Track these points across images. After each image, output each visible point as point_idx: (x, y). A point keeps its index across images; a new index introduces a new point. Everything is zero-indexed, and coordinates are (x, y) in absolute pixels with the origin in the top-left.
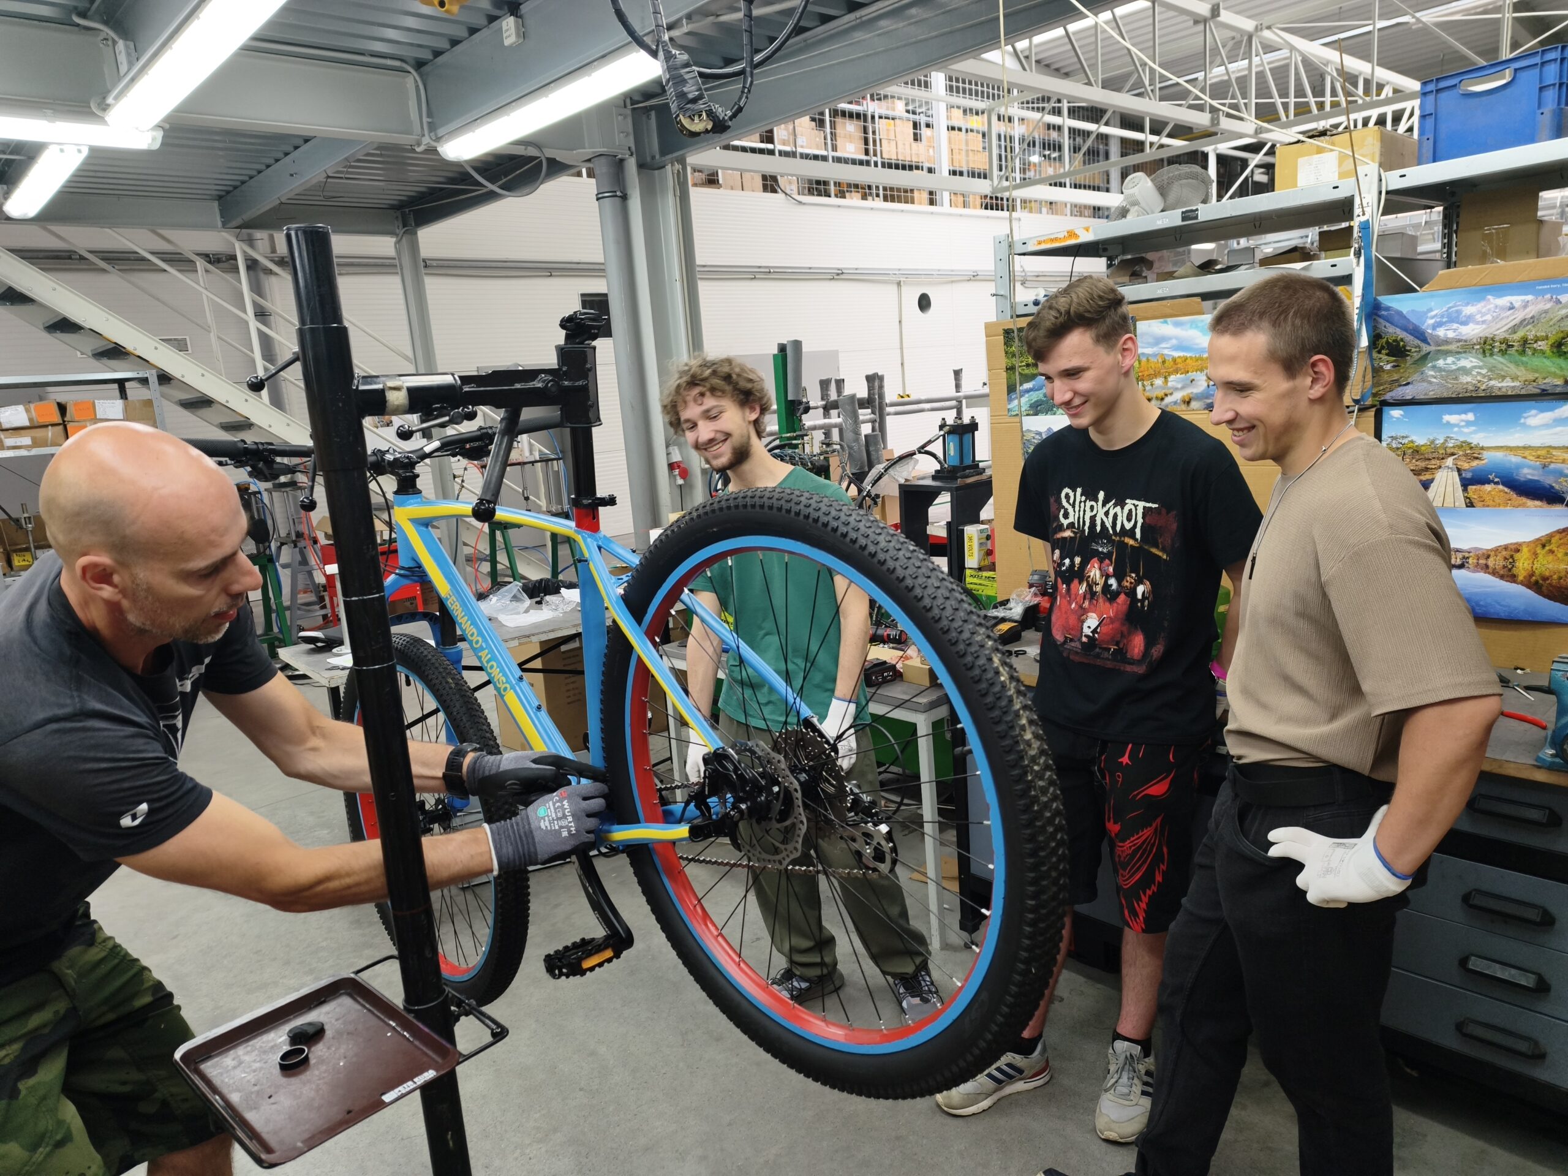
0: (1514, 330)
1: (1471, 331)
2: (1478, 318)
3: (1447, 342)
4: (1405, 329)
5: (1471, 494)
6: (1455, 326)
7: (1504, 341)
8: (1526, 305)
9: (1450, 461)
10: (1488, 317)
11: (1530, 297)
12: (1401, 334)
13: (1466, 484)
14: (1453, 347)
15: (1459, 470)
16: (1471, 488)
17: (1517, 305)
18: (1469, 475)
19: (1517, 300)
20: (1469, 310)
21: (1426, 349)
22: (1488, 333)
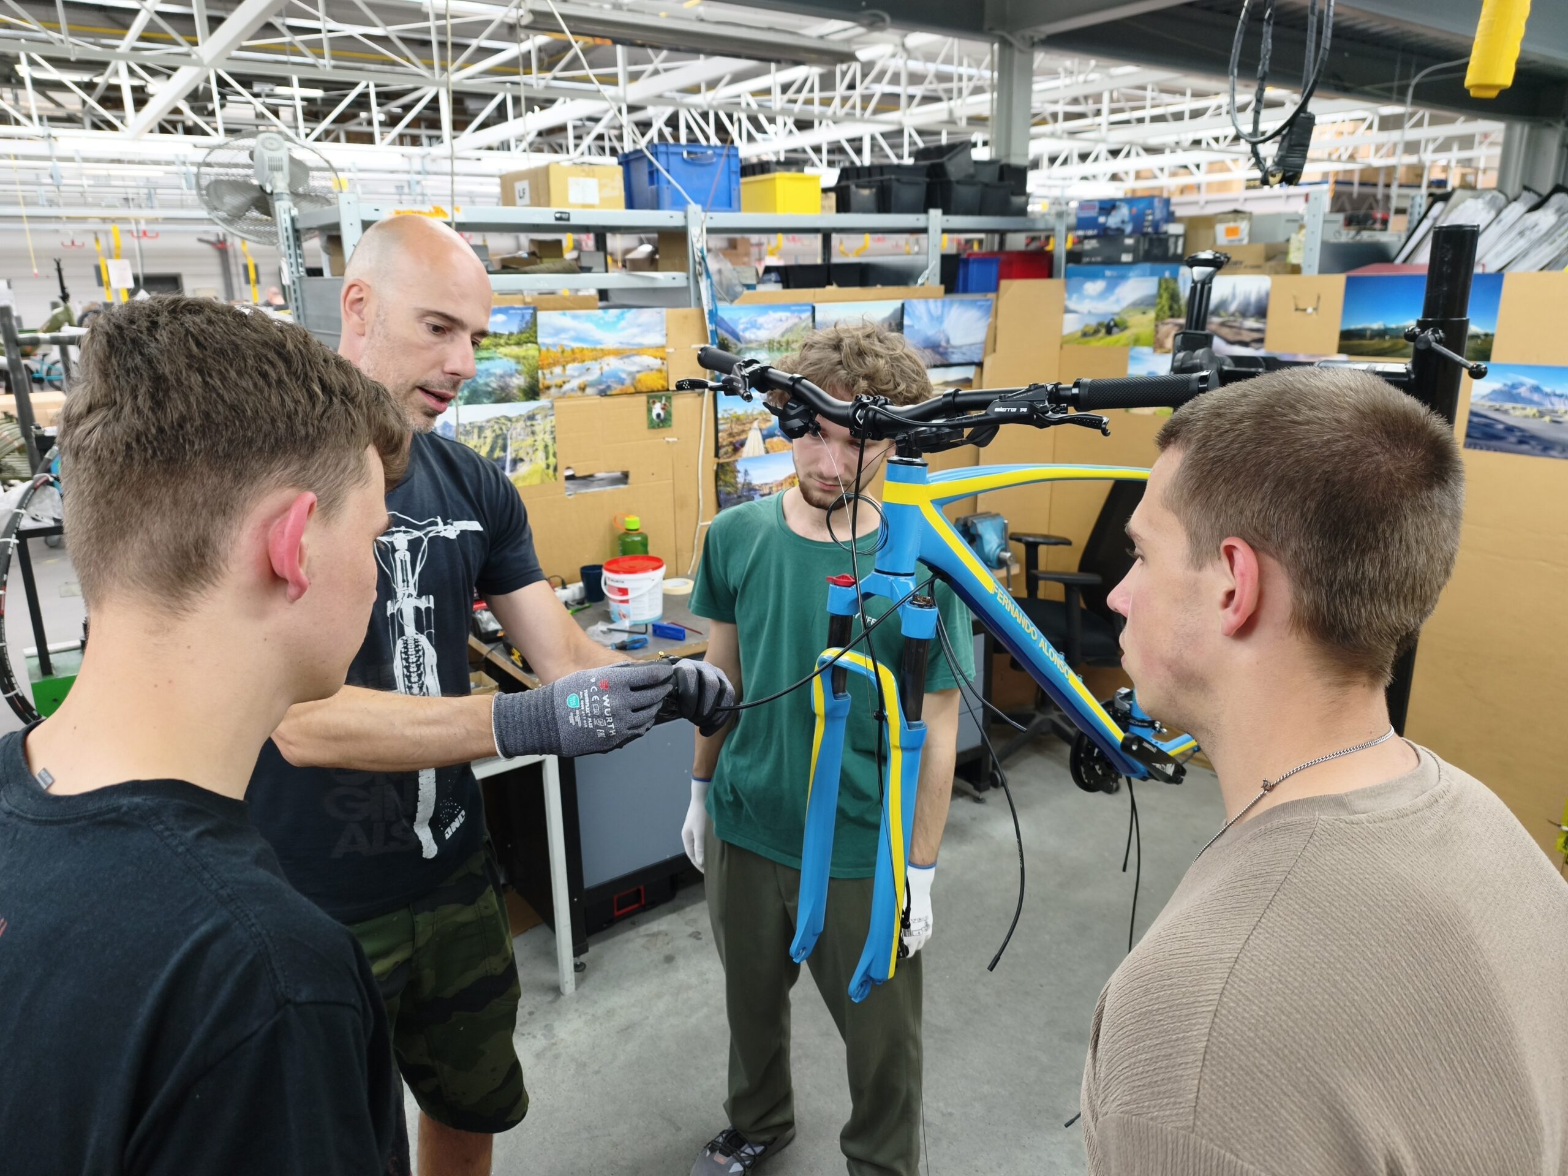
0: (783, 335)
1: (763, 335)
2: (766, 326)
3: (750, 342)
4: (727, 331)
5: (768, 446)
6: (754, 330)
7: (779, 342)
8: (787, 319)
9: (755, 424)
10: (770, 326)
11: (788, 314)
12: (726, 335)
13: (765, 438)
14: (754, 345)
15: (761, 430)
16: (768, 441)
17: (784, 318)
18: (765, 432)
19: (783, 315)
20: (761, 320)
21: (740, 346)
22: (770, 337)
